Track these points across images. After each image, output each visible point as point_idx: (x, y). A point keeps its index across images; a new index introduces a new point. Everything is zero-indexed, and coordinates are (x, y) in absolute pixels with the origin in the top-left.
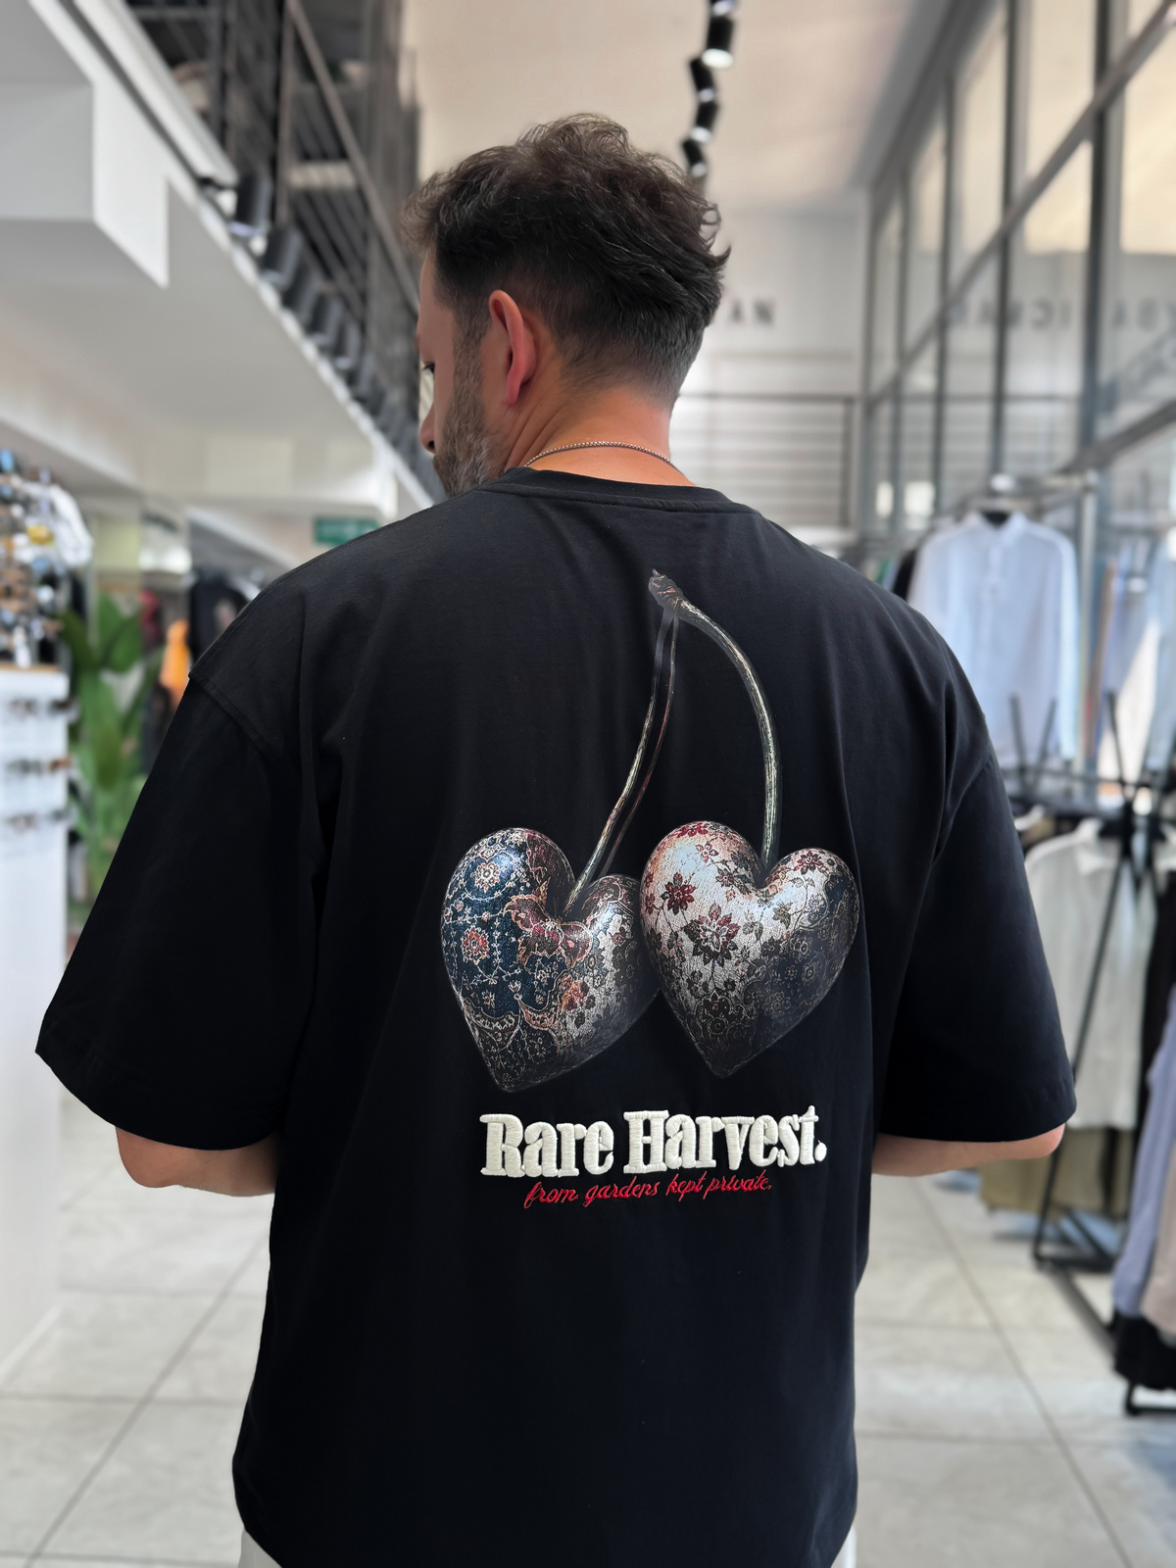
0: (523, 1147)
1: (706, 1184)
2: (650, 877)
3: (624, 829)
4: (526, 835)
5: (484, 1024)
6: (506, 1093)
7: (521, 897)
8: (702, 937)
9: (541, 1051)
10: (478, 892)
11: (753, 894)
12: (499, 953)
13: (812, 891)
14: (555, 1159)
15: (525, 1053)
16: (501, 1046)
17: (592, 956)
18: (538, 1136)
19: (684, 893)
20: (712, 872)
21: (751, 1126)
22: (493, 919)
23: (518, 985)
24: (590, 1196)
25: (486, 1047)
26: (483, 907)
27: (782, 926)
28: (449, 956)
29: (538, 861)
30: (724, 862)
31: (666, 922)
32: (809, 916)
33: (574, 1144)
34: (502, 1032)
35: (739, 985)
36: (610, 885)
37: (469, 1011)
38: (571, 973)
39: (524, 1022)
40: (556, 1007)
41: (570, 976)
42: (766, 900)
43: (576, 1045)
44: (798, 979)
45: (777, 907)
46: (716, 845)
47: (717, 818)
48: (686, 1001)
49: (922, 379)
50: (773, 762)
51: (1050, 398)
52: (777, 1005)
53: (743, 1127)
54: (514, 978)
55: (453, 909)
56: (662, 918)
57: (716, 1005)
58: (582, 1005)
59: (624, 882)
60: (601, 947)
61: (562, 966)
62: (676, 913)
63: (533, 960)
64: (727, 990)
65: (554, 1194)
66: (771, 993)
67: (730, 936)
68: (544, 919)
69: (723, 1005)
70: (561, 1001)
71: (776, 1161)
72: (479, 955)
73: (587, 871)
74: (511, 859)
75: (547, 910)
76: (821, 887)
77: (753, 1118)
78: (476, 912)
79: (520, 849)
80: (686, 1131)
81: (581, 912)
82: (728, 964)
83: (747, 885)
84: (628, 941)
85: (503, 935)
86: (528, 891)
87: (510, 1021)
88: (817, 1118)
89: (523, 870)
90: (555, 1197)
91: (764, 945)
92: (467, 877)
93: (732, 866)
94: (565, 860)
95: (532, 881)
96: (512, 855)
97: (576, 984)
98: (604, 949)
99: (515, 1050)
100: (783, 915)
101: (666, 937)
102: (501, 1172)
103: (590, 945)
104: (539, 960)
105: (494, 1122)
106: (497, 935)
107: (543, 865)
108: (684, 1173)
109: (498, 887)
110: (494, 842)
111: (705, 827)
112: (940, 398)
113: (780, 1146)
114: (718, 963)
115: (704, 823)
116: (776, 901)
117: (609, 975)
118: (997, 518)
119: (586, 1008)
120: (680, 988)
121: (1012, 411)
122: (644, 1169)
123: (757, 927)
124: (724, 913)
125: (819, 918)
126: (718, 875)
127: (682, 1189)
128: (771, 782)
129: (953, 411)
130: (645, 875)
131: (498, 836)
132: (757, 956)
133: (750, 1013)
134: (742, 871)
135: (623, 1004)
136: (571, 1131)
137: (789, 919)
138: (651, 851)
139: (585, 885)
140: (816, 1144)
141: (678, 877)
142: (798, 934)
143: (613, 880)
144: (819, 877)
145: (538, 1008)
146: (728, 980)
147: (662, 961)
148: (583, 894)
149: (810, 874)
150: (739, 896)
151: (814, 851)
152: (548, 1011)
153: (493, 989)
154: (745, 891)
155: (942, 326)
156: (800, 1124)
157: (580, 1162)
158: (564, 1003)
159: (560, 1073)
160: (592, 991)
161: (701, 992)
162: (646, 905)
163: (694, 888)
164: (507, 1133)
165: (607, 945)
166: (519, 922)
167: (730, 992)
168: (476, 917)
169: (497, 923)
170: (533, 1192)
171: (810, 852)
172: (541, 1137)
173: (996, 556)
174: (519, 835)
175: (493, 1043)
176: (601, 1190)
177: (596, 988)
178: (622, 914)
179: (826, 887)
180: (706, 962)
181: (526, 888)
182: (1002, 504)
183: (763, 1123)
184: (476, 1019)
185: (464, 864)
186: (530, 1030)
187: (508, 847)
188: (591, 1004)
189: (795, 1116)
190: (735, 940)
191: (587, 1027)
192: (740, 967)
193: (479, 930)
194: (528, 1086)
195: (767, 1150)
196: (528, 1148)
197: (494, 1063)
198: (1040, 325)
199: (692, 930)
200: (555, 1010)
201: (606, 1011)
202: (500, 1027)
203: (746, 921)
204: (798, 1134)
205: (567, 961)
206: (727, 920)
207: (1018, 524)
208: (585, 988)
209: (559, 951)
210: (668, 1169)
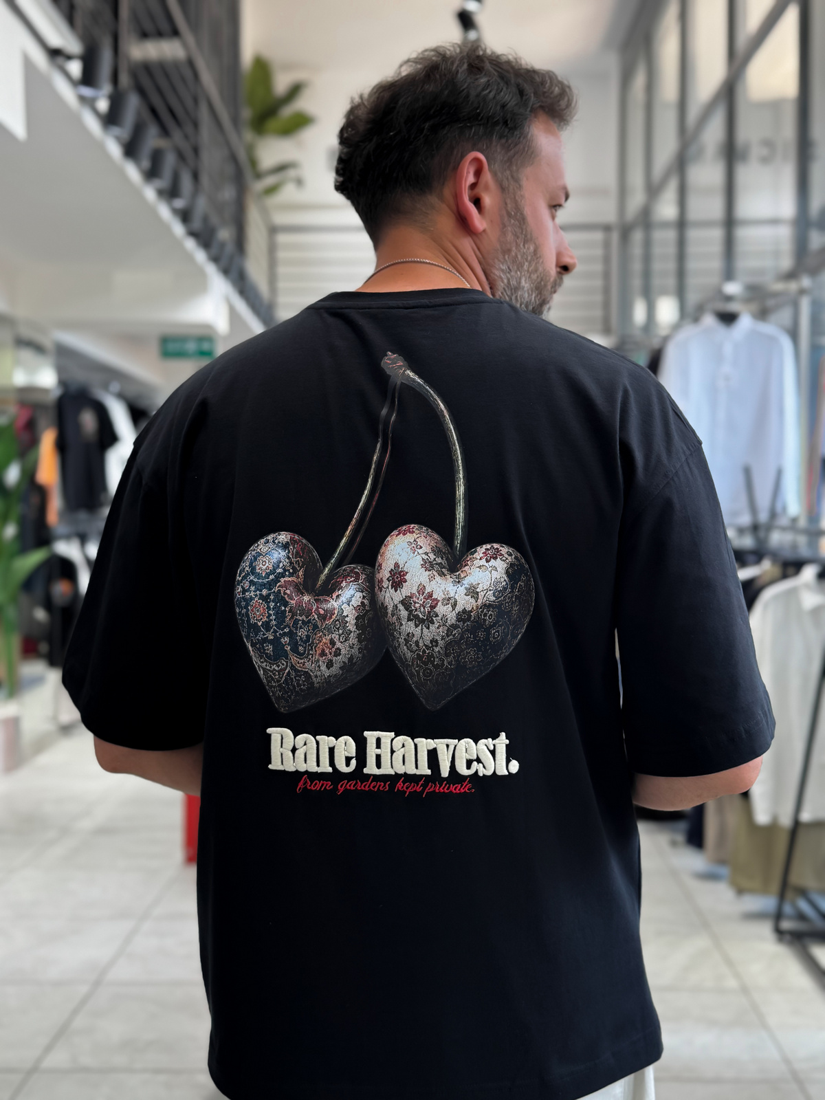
0: (294, 750)
1: (425, 786)
2: (380, 565)
3: (362, 532)
4: (289, 537)
5: (266, 665)
6: (282, 713)
7: (287, 579)
8: (413, 608)
9: (304, 685)
10: (258, 576)
11: (448, 577)
12: (274, 617)
13: (495, 575)
14: (315, 760)
15: (294, 686)
16: (278, 681)
17: (338, 620)
18: (303, 743)
19: (401, 576)
20: (418, 561)
21: (456, 746)
22: (269, 595)
23: (287, 639)
24: (341, 786)
25: (269, 682)
26: (263, 586)
27: (473, 601)
28: (241, 619)
29: (297, 555)
30: (426, 554)
31: (391, 597)
32: (494, 594)
33: (328, 750)
34: (279, 671)
35: (441, 643)
36: (352, 571)
37: (255, 656)
38: (322, 632)
39: (292, 665)
40: (312, 655)
41: (321, 633)
42: (459, 581)
43: (327, 681)
44: (487, 639)
45: (467, 586)
46: (421, 542)
47: (421, 522)
48: (404, 654)
49: (667, 209)
50: (462, 480)
51: (774, 222)
52: (471, 658)
53: (450, 747)
54: (285, 634)
55: (242, 587)
56: (388, 595)
57: (425, 658)
58: (331, 654)
59: (364, 570)
60: (345, 614)
61: (315, 627)
62: (396, 591)
63: (296, 622)
64: (433, 646)
65: (316, 784)
66: (466, 649)
67: (433, 607)
68: (302, 593)
69: (431, 656)
70: (316, 651)
71: (477, 772)
72: (261, 619)
73: (332, 561)
74: (280, 554)
75: (304, 588)
76: (503, 572)
77: (457, 740)
78: (258, 590)
79: (285, 546)
80: (406, 747)
81: (330, 589)
82: (432, 628)
83: (443, 570)
84: (367, 611)
85: (276, 605)
86: (291, 575)
87: (283, 664)
88: (508, 742)
89: (287, 561)
90: (317, 786)
91: (458, 614)
92: (251, 565)
93: (432, 556)
94: (315, 554)
95: (294, 568)
96: (280, 551)
97: (326, 640)
98: (347, 616)
99: (288, 684)
100: (472, 592)
101: (390, 609)
102: (281, 768)
103: (336, 612)
104: (300, 622)
105: (275, 732)
106: (272, 605)
107: (301, 557)
108: (407, 777)
109: (272, 572)
110: (268, 541)
111: (413, 528)
112: (682, 224)
113: (478, 760)
114: (425, 626)
115: (412, 526)
116: (466, 582)
117: (352, 634)
118: (728, 318)
119: (334, 656)
120: (399, 645)
121: (742, 233)
122: (377, 772)
123: (452, 601)
124: (428, 590)
125: (503, 595)
126: (422, 563)
127: (407, 788)
128: (460, 495)
129: (693, 234)
130: (377, 565)
131: (270, 537)
132: (453, 621)
133: (450, 663)
134: (439, 560)
135: (364, 655)
136: (326, 741)
137: (478, 595)
138: (380, 547)
139: (331, 571)
140: (508, 762)
141: (397, 565)
142: (485, 606)
143: (355, 568)
144: (500, 566)
145: (300, 655)
146: (433, 639)
147: (388, 626)
148: (329, 577)
149: (493, 562)
150: (438, 578)
151: (496, 546)
152: (307, 657)
153: (271, 642)
154: (442, 574)
155: (681, 163)
156: (494, 745)
157: (332, 763)
158: (318, 652)
159: (317, 701)
160: (338, 645)
161: (415, 648)
162: (378, 586)
163: (407, 573)
164: (284, 741)
165: (350, 614)
166: (286, 596)
167: (434, 648)
168: (258, 592)
169: (272, 597)
170: (302, 781)
171: (492, 546)
172: (305, 744)
173: (728, 349)
174: (284, 537)
175: (273, 679)
176: (350, 783)
177: (341, 642)
178: (362, 592)
179: (507, 572)
180: (417, 626)
181: (289, 572)
182: (733, 307)
183: (464, 744)
184: (261, 662)
185: (249, 556)
186: (296, 671)
187: (278, 546)
188: (338, 653)
189: (490, 740)
190: (437, 609)
191: (335, 669)
192: (441, 629)
193: (261, 601)
194: (297, 709)
195: (469, 764)
196: (297, 752)
197: (274, 693)
198: (765, 160)
199: (406, 603)
200: (312, 657)
201: (351, 659)
202: (276, 668)
203: (444, 597)
204: (493, 753)
205: (319, 624)
206: (430, 595)
207: (746, 322)
208: (332, 643)
209: (313, 616)
210: (396, 773)
